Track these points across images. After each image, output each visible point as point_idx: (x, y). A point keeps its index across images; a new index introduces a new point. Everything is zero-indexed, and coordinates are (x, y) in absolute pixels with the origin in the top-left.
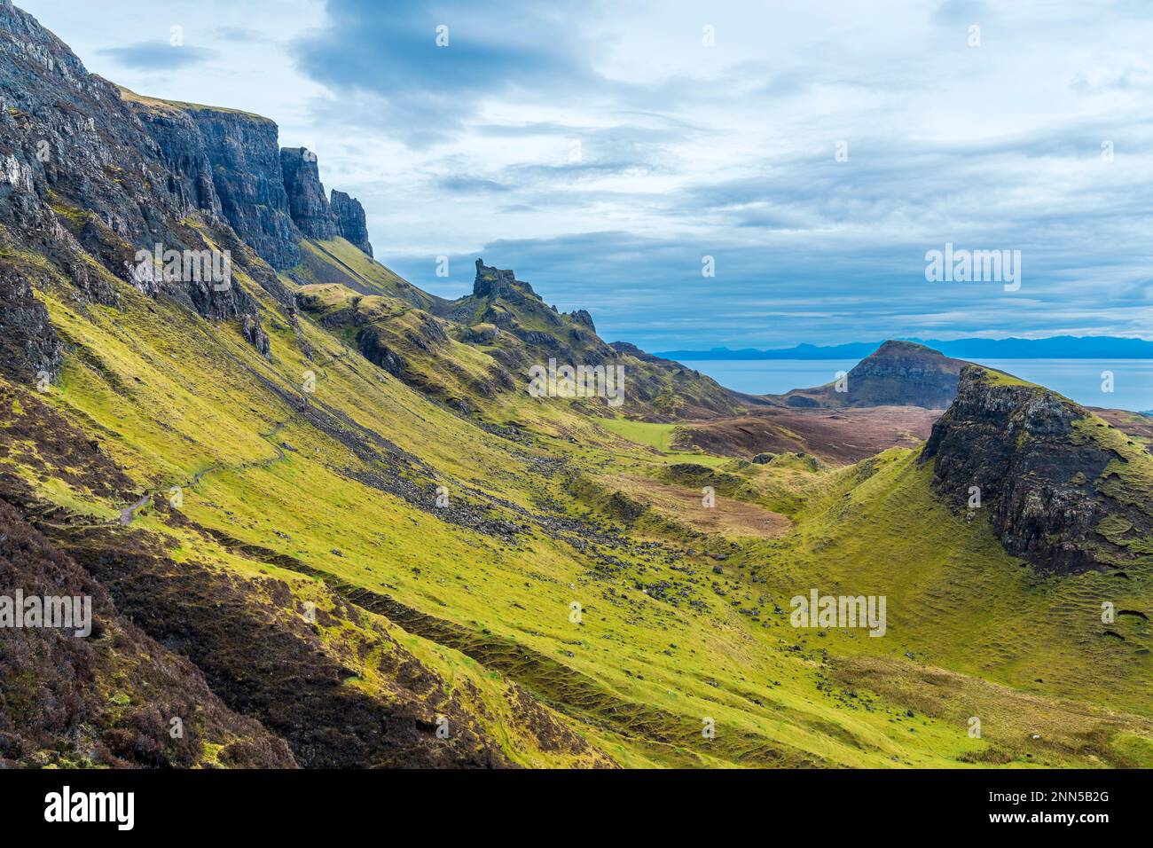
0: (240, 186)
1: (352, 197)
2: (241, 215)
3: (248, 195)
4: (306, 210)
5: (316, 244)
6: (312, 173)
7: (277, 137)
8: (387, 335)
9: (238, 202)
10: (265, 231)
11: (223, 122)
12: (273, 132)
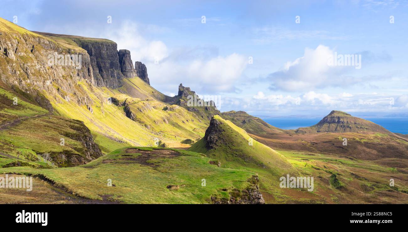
0: (105, 64)
1: (143, 63)
2: (105, 73)
3: (107, 67)
4: (126, 69)
5: (128, 80)
6: (128, 57)
7: (117, 48)
8: (133, 109)
9: (104, 69)
10: (112, 77)
11: (100, 46)
12: (115, 46)
